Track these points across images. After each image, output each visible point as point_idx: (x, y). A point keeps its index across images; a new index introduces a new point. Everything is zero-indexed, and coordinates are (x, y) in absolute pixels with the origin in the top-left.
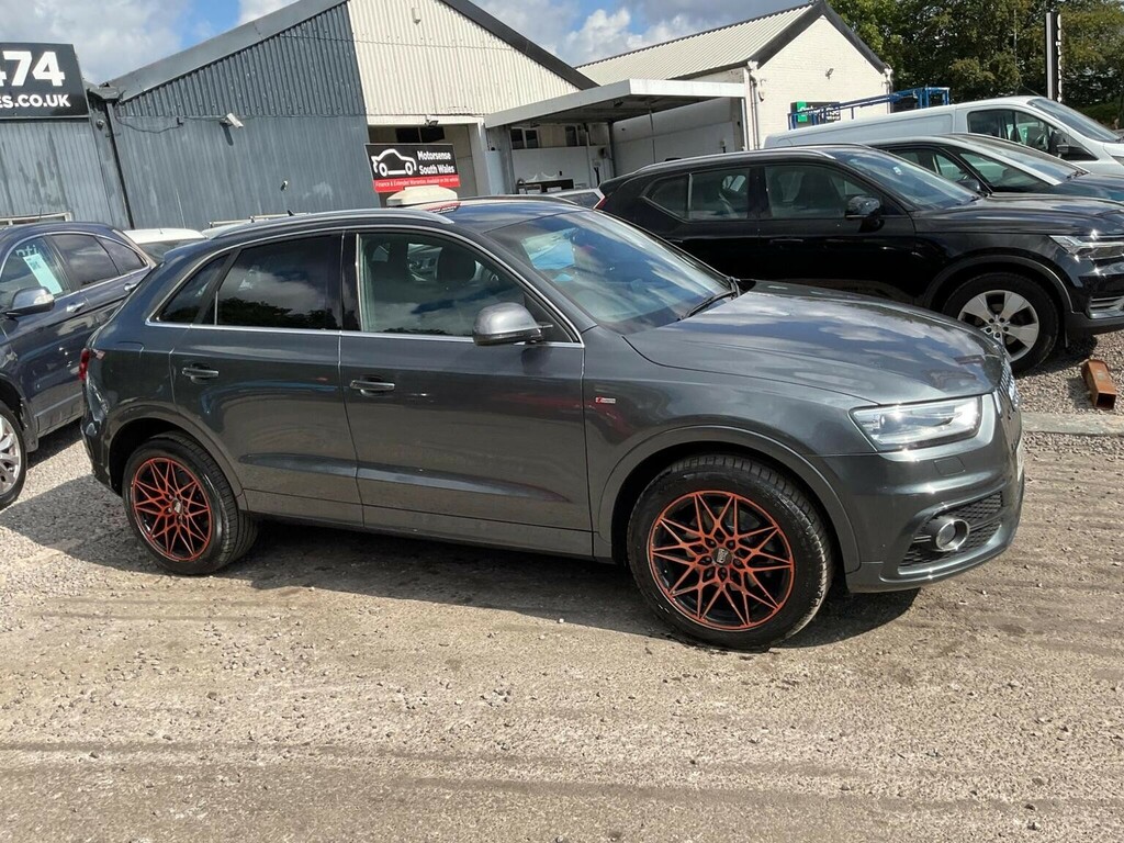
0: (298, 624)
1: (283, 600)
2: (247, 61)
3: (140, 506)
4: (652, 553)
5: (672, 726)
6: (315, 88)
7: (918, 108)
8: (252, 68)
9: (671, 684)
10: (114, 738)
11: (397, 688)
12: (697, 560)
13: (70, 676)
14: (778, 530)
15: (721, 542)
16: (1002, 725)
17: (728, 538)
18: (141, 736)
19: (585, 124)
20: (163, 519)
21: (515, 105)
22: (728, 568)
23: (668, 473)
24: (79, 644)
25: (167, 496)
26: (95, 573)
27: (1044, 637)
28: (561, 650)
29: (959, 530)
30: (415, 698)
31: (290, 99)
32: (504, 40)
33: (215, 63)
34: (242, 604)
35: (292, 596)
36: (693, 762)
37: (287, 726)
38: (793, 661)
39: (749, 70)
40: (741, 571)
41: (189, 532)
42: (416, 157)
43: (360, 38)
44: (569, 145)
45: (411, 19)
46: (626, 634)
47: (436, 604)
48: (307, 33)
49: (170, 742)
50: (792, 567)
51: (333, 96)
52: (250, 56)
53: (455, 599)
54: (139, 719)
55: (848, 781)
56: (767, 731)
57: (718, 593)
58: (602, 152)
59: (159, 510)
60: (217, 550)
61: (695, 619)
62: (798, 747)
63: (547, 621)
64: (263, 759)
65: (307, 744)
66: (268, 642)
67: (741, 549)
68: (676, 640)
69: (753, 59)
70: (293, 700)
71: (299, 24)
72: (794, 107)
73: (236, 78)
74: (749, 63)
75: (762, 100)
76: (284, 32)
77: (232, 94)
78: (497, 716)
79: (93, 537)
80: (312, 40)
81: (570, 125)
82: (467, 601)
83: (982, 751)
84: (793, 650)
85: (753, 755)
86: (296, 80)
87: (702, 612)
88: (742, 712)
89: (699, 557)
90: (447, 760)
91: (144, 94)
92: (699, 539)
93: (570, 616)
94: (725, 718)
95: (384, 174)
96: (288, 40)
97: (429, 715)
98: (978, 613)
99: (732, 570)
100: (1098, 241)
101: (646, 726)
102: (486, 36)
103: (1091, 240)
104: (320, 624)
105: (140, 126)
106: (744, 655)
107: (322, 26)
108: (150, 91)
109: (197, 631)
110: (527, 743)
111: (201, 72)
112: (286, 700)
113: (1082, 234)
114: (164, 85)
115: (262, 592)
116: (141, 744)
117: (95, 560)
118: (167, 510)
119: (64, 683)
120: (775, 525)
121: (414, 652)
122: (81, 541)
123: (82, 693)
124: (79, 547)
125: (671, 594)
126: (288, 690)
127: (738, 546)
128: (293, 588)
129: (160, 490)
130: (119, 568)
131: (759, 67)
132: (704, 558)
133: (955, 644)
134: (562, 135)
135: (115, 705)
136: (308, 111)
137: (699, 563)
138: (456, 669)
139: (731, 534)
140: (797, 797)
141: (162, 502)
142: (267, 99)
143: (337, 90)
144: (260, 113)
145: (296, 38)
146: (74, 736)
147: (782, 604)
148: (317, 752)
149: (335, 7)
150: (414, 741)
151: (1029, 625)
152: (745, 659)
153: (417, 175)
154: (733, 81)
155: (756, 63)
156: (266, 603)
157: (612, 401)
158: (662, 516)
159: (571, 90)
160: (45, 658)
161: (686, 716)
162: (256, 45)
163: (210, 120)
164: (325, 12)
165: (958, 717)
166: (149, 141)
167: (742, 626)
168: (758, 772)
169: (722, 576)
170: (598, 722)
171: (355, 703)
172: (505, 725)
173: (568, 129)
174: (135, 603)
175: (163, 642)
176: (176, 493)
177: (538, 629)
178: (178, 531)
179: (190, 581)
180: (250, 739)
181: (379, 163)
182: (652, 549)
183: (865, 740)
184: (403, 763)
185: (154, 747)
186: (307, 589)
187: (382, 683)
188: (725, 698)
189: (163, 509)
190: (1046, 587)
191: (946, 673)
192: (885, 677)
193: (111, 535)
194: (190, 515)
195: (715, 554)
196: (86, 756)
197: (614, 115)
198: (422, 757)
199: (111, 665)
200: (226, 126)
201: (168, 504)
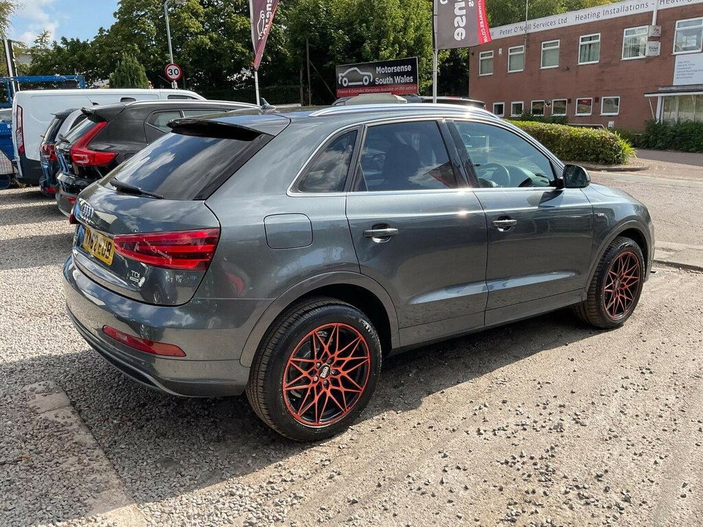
3: (290, 386)
4: (604, 290)
15: (620, 277)
20: (312, 390)
25: (318, 364)
40: (623, 288)
50: (639, 280)
57: (618, 302)
61: (612, 317)
87: (614, 313)
99: (620, 289)
120: (638, 262)
125: (607, 309)
129: (315, 360)
157: (603, 215)
158: (610, 271)
169: (618, 293)
176: (331, 357)
178: (328, 394)
189: (312, 379)
194: (345, 373)
195: (616, 284)
201: (316, 372)
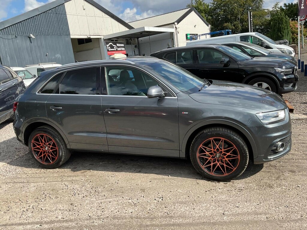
0: (91, 181)
1: (83, 174)
2: (36, 19)
3: (34, 148)
4: (198, 156)
5: (213, 204)
6: (55, 27)
7: (224, 35)
8: (37, 21)
9: (208, 192)
10: (45, 220)
11: (129, 198)
12: (211, 157)
13: (23, 201)
14: (236, 148)
15: (218, 152)
16: (300, 197)
17: (220, 150)
18: (54, 218)
19: (131, 39)
20: (42, 152)
21: (112, 33)
22: (220, 159)
23: (203, 133)
24: (22, 191)
25: (43, 145)
26: (19, 169)
27: (301, 173)
28: (172, 184)
29: (282, 146)
30: (135, 201)
31: (48, 30)
32: (108, 15)
33: (26, 20)
34: (70, 176)
35: (85, 173)
36: (224, 214)
37: (99, 213)
38: (239, 183)
39: (175, 25)
40: (224, 160)
41: (51, 156)
42: (116, 45)
43: (68, 14)
44: (127, 44)
45: (82, 9)
46: (189, 179)
47: (130, 173)
48: (53, 12)
49: (64, 220)
50: (239, 158)
51: (61, 30)
52: (36, 18)
53: (135, 171)
54: (51, 213)
55: (267, 216)
56: (240, 204)
57: (217, 166)
58: (136, 46)
59: (40, 149)
60: (60, 161)
61: (210, 174)
62: (250, 207)
63: (165, 176)
64: (96, 223)
65: (108, 217)
66: (83, 187)
67: (224, 153)
68: (204, 180)
69: (176, 22)
70: (98, 204)
71: (51, 9)
72: (187, 35)
73: (32, 24)
74: (175, 23)
75: (178, 33)
76: (46, 11)
77: (31, 29)
78: (162, 204)
79: (15, 159)
80: (54, 14)
81: (127, 39)
82: (140, 172)
83: (298, 205)
84: (237, 181)
85: (239, 211)
86: (50, 25)
87: (212, 172)
88: (231, 199)
89: (211, 156)
90: (152, 218)
91: (5, 28)
92: (212, 151)
93: (172, 174)
94: (226, 201)
95: (110, 50)
96: (48, 14)
97: (141, 206)
98: (282, 168)
99: (221, 159)
100: (286, 69)
101: (206, 205)
102: (104, 14)
103: (283, 69)
104: (97, 181)
105: (4, 38)
106: (225, 183)
107: (57, 10)
108: (7, 27)
109: (59, 185)
110: (174, 212)
111: (22, 22)
112: (96, 204)
113: (281, 67)
114: (11, 26)
115: (75, 172)
116: (55, 221)
117: (18, 165)
118: (43, 149)
119: (22, 203)
120: (235, 146)
121: (130, 187)
122: (11, 160)
123: (29, 206)
124: (11, 162)
125: (203, 167)
126: (95, 201)
127: (223, 152)
128: (84, 171)
129: (41, 143)
130: (26, 167)
131: (177, 24)
132: (213, 156)
133: (279, 176)
134: (125, 41)
135: (41, 209)
136: (54, 34)
137: (211, 158)
138: (144, 191)
139: (221, 149)
140: (256, 222)
141: (41, 147)
142: (42, 30)
143: (62, 28)
144: (40, 34)
145: (50, 13)
146: (31, 220)
147: (236, 168)
148: (112, 219)
149: (61, 5)
150: (140, 214)
151: (296, 170)
152: (226, 184)
153: (117, 50)
154: (171, 28)
155: (177, 23)
156: (78, 176)
157: (187, 113)
158: (201, 145)
159: (127, 29)
160: (12, 196)
161: (216, 201)
162: (38, 15)
163: (25, 36)
164: (58, 6)
165: (288, 196)
166: (7, 42)
167: (224, 175)
168: (242, 215)
169: (218, 161)
170: (192, 204)
171: (117, 204)
172: (165, 207)
173: (126, 40)
174: (36, 178)
175: (50, 189)
176: (46, 144)
177: (163, 179)
178: (47, 155)
179: (51, 170)
180: (90, 217)
181: (108, 47)
182: (198, 155)
183: (267, 204)
184: (139, 220)
185: (59, 221)
186: (89, 171)
187: (124, 197)
188: (225, 195)
189: (42, 149)
190: (296, 160)
191: (280, 184)
192: (265, 186)
193: (20, 157)
194: (51, 151)
195: (216, 155)
196: (38, 226)
197: (139, 36)
198: (144, 218)
199: (35, 197)
200: (30, 38)
201: (43, 147)
